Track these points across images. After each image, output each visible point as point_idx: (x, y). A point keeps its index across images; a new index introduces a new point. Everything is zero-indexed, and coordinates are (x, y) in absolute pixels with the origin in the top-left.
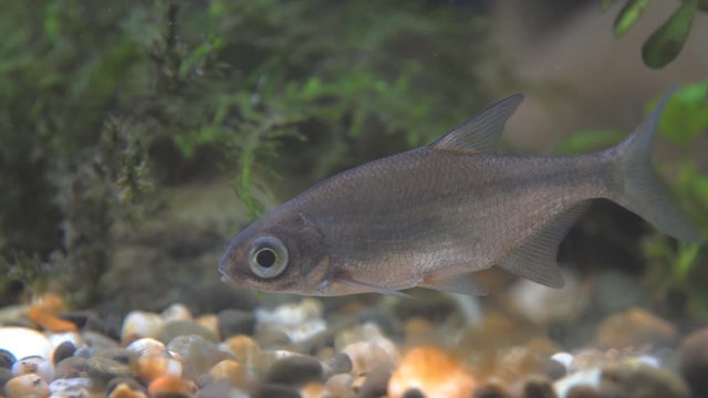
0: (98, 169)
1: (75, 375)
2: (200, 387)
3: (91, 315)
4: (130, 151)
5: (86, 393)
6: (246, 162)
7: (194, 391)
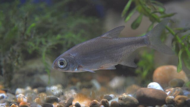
0: (9, 57)
1: (4, 103)
2: (31, 104)
3: (9, 89)
4: (17, 54)
5: (5, 106)
6: (44, 54)
7: (30, 105)
